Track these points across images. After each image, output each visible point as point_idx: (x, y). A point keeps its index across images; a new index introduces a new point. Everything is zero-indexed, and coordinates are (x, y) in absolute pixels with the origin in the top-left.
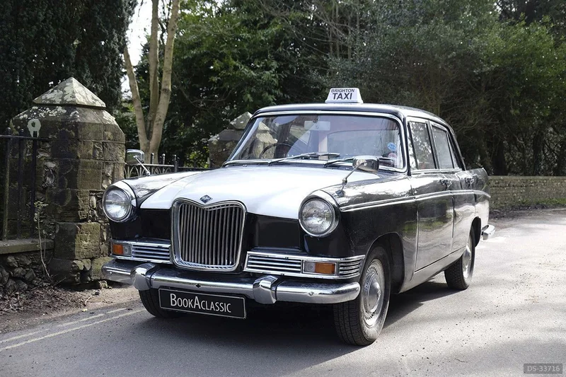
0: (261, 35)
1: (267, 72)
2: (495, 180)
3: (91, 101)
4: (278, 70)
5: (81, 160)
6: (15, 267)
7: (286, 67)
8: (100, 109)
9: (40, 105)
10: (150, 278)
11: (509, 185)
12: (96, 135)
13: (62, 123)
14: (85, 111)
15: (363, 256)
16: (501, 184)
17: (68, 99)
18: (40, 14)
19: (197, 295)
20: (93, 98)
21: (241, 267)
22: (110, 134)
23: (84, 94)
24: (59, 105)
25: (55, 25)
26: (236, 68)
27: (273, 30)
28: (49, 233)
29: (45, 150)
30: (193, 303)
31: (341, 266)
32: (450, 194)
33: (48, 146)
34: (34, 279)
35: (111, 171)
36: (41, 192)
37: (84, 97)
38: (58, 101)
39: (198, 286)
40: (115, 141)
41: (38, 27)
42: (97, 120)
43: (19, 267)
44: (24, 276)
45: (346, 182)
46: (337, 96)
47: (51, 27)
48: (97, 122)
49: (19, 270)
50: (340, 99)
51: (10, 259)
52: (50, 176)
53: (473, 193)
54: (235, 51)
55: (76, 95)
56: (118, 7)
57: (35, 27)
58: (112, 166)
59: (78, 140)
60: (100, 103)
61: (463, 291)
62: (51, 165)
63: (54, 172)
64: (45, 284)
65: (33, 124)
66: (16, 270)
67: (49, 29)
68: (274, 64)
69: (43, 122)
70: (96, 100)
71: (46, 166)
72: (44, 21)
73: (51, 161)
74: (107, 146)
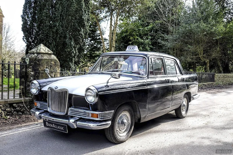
0: (146, 28)
1: (147, 40)
2: (222, 75)
3: (47, 51)
4: (151, 39)
5: (41, 71)
6: (17, 107)
7: (154, 38)
8: (51, 54)
9: (30, 53)
10: (41, 115)
11: (228, 77)
12: (47, 63)
13: (35, 59)
14: (44, 55)
15: (113, 111)
16: (225, 76)
17: (38, 51)
18: (57, 24)
19: (54, 123)
20: (48, 50)
21: (67, 114)
22: (53, 62)
23: (45, 50)
24: (35, 53)
25: (62, 27)
26: (137, 39)
27: (150, 27)
28: (32, 96)
29: (30, 68)
30: (53, 126)
31: (101, 115)
32: (171, 84)
33: (31, 67)
34: (25, 111)
35: (53, 75)
36: (29, 82)
37: (44, 50)
38: (35, 52)
39: (53, 120)
40: (56, 65)
41: (57, 28)
42: (48, 58)
43: (18, 107)
44: (21, 110)
45: (108, 82)
46: (129, 48)
47: (61, 28)
48: (47, 58)
49: (18, 108)
50: (130, 50)
51: (14, 105)
52: (32, 77)
53: (186, 83)
54: (138, 33)
55: (41, 50)
56: (83, 20)
57: (55, 28)
58: (54, 73)
59: (40, 65)
60: (51, 52)
61: (182, 119)
62: (32, 73)
63: (33, 75)
64: (28, 113)
65: (27, 60)
66: (17, 108)
67: (60, 28)
68: (150, 37)
69: (30, 59)
70: (49, 51)
71: (31, 73)
72: (59, 26)
73: (32, 72)
74: (52, 67)
